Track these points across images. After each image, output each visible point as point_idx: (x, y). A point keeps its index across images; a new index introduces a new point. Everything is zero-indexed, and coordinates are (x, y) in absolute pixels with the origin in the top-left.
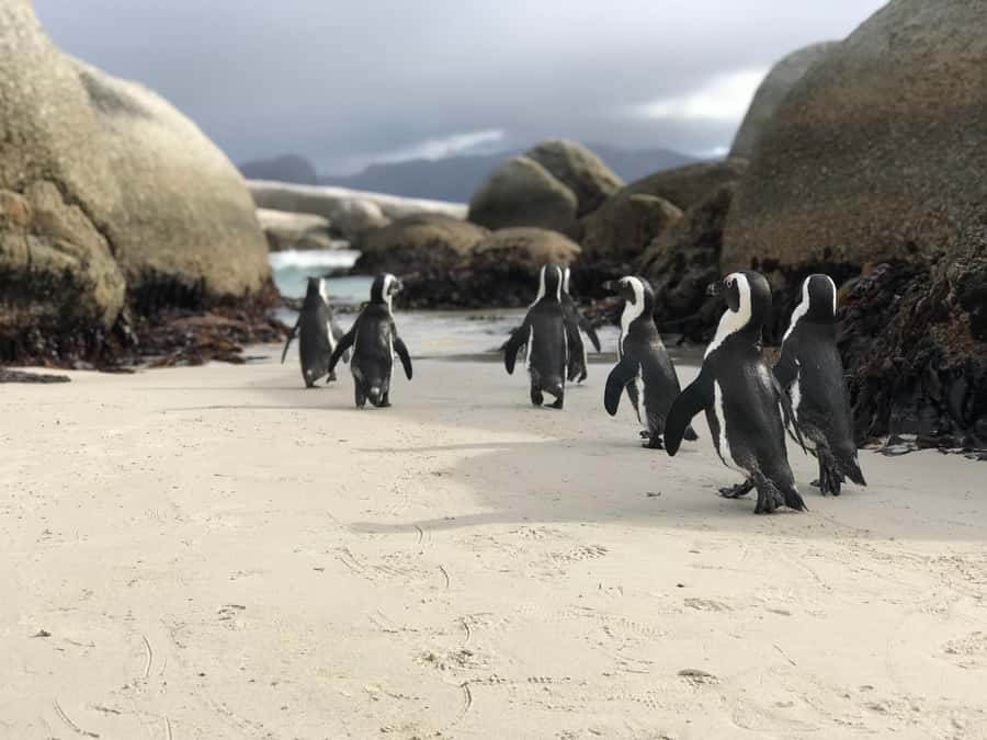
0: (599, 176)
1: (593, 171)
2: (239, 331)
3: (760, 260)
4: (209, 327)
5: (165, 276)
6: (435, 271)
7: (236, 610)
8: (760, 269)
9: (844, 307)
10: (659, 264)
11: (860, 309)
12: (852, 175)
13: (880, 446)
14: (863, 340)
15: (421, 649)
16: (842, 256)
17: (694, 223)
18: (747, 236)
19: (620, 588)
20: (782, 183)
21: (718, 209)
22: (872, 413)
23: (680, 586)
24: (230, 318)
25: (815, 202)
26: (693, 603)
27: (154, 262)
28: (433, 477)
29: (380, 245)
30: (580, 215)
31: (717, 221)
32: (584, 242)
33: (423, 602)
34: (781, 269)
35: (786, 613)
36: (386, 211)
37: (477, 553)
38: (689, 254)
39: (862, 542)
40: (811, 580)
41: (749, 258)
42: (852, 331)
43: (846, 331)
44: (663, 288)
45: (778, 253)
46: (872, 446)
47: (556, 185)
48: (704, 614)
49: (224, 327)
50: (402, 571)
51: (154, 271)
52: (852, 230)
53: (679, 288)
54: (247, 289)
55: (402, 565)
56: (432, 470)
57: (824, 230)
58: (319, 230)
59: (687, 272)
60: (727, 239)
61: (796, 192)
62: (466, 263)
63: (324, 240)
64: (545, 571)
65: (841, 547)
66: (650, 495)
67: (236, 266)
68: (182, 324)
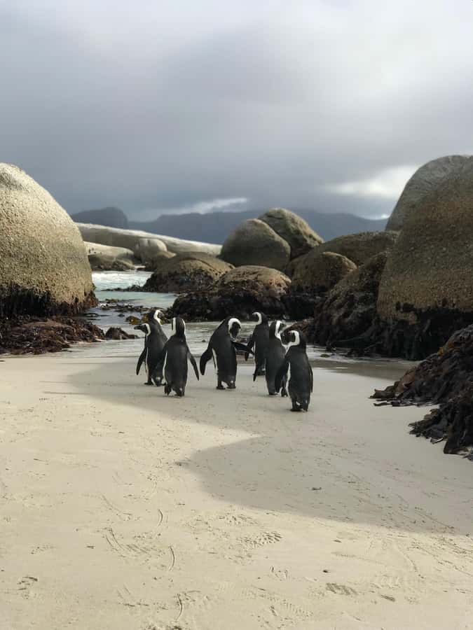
0: (305, 233)
1: (302, 230)
2: (68, 332)
3: (402, 304)
4: (48, 329)
5: (24, 290)
6: (196, 295)
7: (31, 581)
8: (402, 310)
9: (451, 349)
10: (338, 302)
11: (460, 351)
12: (462, 254)
13: (468, 453)
14: (461, 373)
15: (148, 622)
16: (454, 305)
17: (361, 276)
18: (394, 288)
19: (286, 572)
20: (417, 255)
21: (377, 268)
22: (463, 429)
23: (325, 571)
24: (63, 323)
25: (438, 269)
26: (332, 587)
27: (18, 281)
28: (176, 466)
29: (164, 271)
30: (292, 258)
31: (376, 276)
32: (293, 278)
33: (155, 579)
34: (415, 310)
35: (392, 599)
36: (170, 247)
37: (196, 536)
38: (358, 296)
39: (448, 537)
40: (412, 569)
41: (395, 302)
42: (455, 366)
43: (451, 366)
44: (340, 317)
45: (413, 300)
46: (462, 452)
47: (278, 238)
48: (338, 597)
49: (59, 329)
50: (145, 550)
51: (17, 286)
52: (460, 289)
53: (350, 318)
54: (77, 300)
55: (146, 544)
56: (176, 460)
57: (442, 287)
58: (127, 256)
59: (356, 307)
60: (381, 289)
61: (426, 262)
62: (217, 290)
63: (130, 264)
64: (238, 553)
65: (435, 541)
66: (314, 489)
67: (70, 285)
68: (32, 325)
